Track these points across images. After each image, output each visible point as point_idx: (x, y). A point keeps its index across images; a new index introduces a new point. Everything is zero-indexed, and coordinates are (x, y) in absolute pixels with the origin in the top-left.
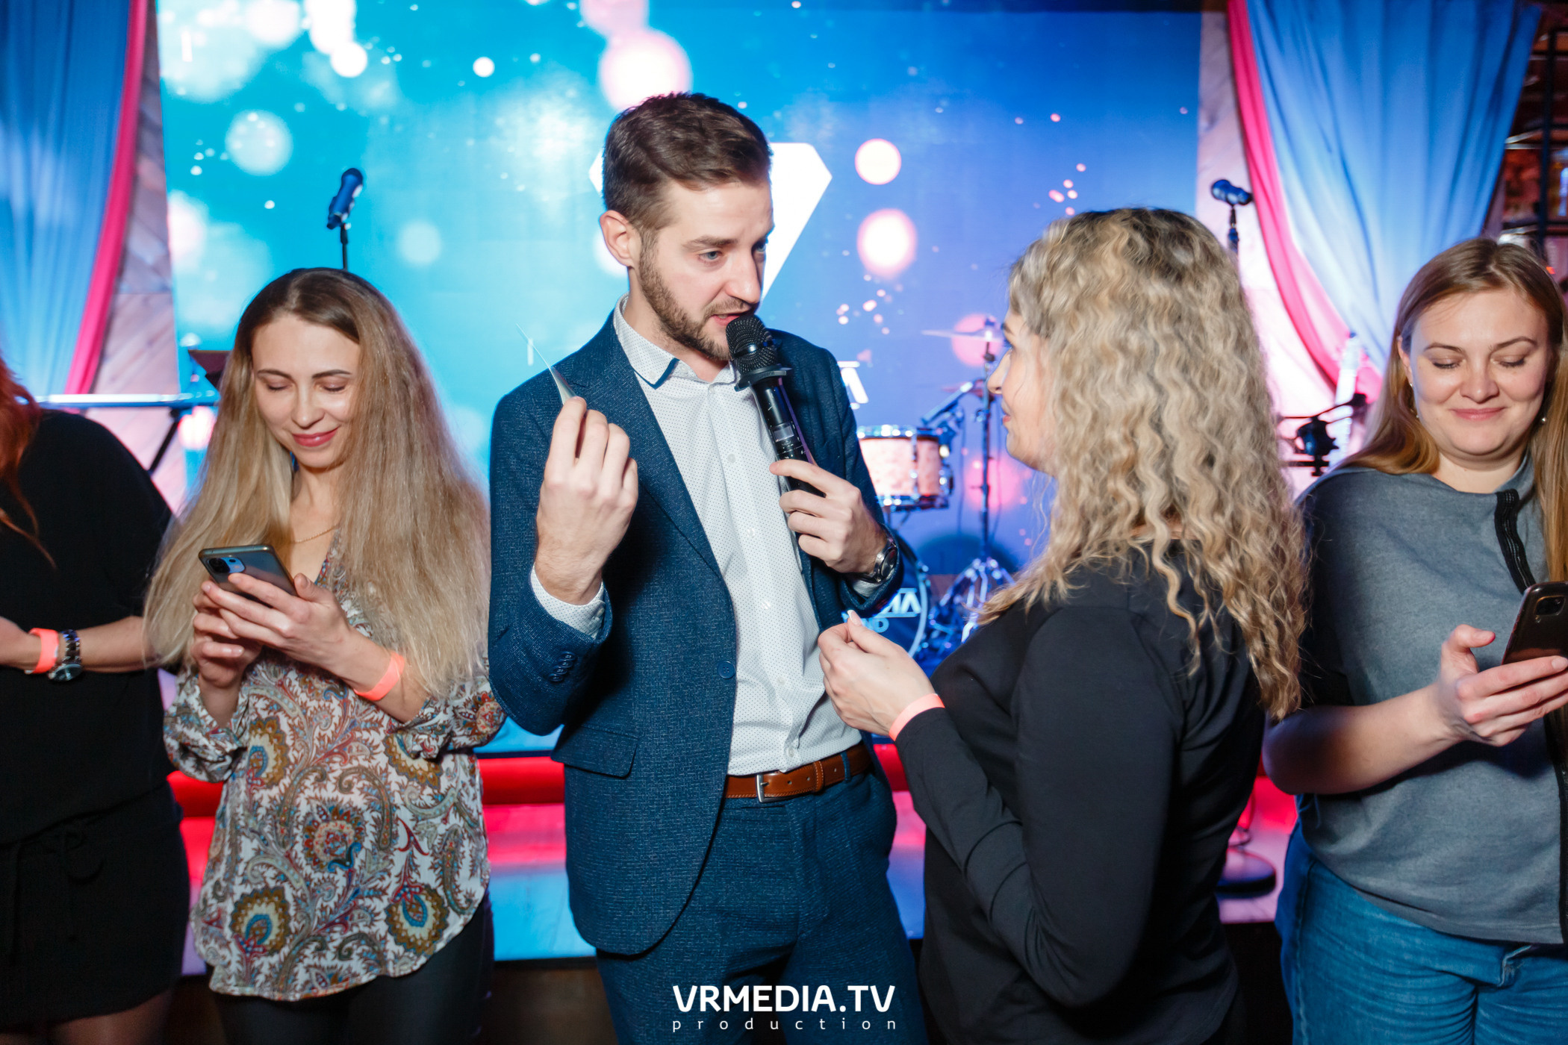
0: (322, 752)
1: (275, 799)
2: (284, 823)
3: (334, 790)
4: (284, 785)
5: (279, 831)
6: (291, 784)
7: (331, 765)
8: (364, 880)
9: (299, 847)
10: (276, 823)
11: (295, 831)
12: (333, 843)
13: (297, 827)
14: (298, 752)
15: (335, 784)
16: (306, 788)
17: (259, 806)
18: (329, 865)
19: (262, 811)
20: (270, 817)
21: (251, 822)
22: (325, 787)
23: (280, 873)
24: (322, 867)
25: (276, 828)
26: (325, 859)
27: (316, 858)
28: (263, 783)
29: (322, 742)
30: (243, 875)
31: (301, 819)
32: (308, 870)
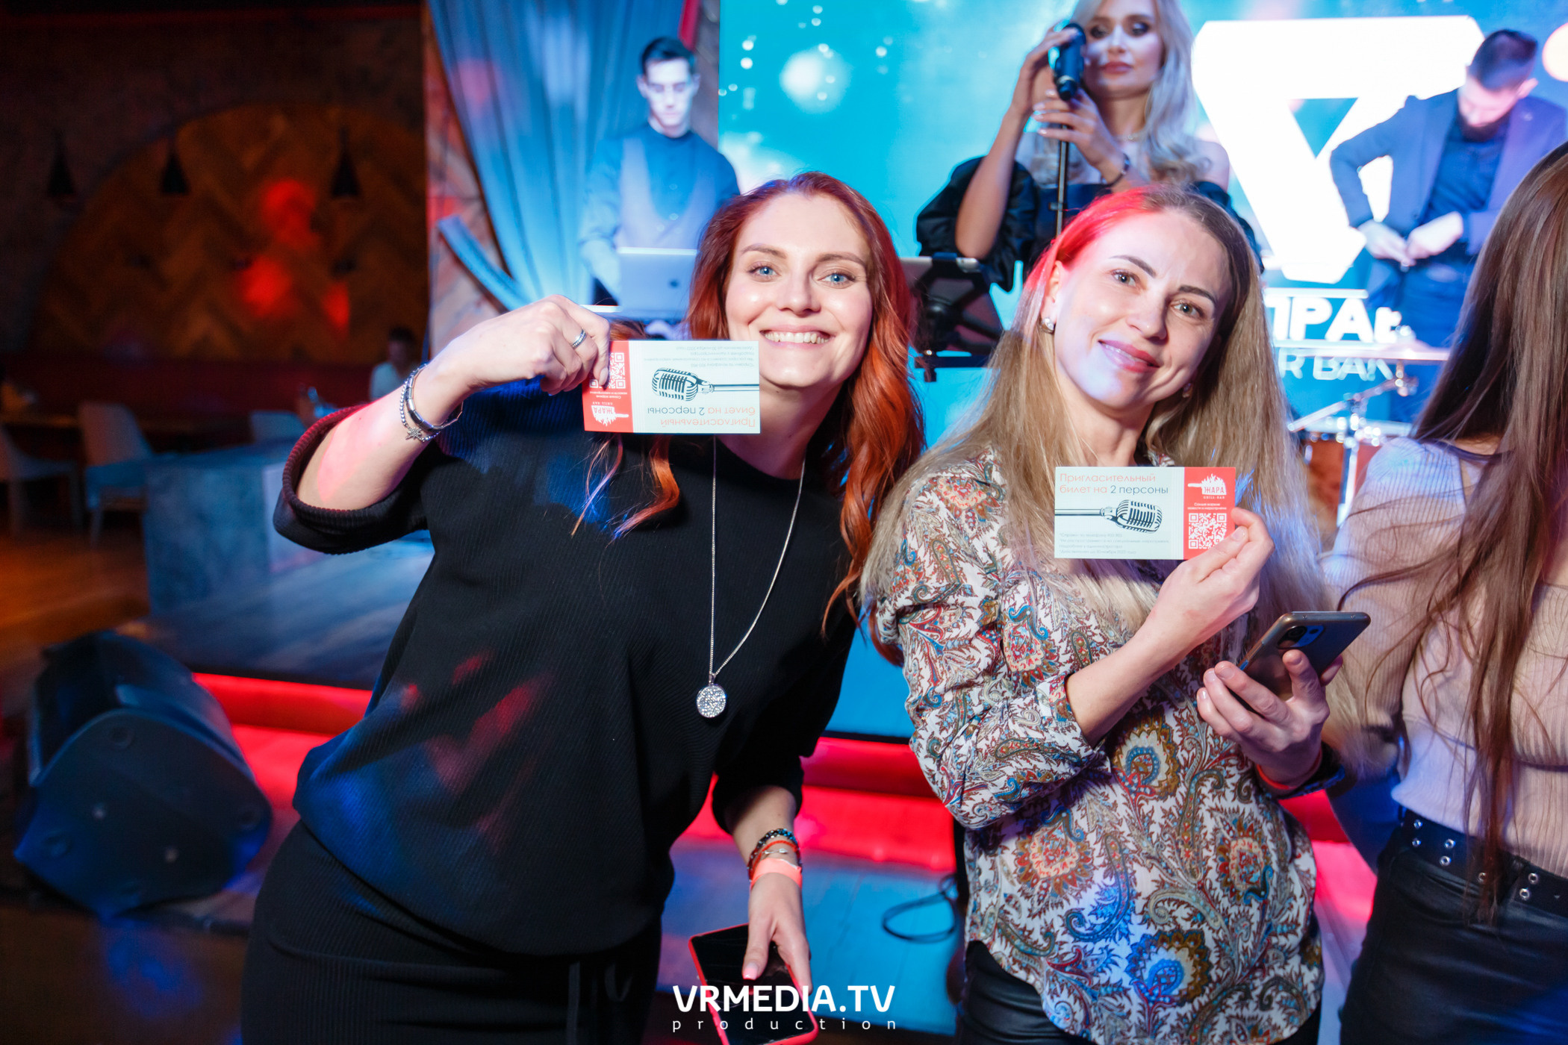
0: (1217, 752)
1: (1171, 812)
2: (1190, 844)
3: (1234, 800)
4: (1182, 794)
5: (1183, 854)
6: (1188, 793)
7: (1228, 768)
8: (1276, 913)
9: (1213, 875)
10: (1177, 844)
11: (1205, 853)
12: (1247, 867)
13: (1207, 847)
14: (1188, 752)
15: (1233, 791)
16: (1204, 796)
17: (1151, 822)
18: (1245, 895)
19: (1155, 829)
20: (1167, 836)
21: (1145, 844)
22: (1224, 795)
23: (1196, 912)
24: (1239, 898)
25: (1179, 851)
26: (1242, 887)
27: (1233, 887)
28: (1153, 793)
29: (1217, 741)
30: (1142, 913)
31: (1209, 837)
32: (1225, 902)
